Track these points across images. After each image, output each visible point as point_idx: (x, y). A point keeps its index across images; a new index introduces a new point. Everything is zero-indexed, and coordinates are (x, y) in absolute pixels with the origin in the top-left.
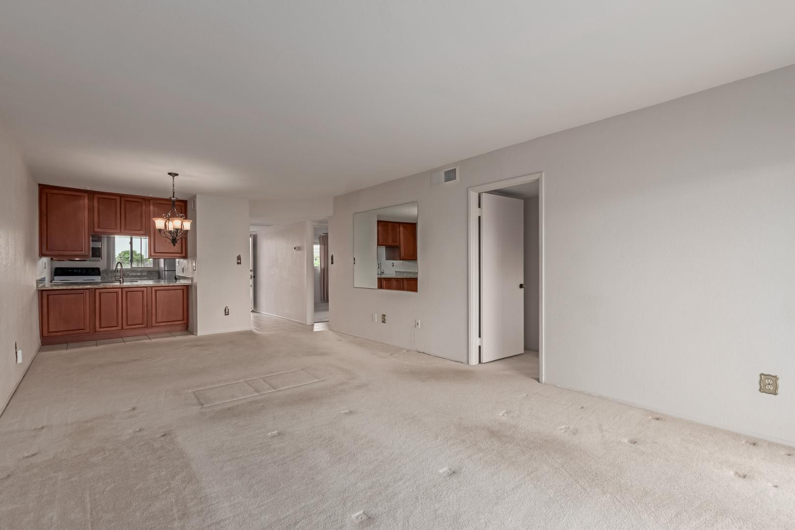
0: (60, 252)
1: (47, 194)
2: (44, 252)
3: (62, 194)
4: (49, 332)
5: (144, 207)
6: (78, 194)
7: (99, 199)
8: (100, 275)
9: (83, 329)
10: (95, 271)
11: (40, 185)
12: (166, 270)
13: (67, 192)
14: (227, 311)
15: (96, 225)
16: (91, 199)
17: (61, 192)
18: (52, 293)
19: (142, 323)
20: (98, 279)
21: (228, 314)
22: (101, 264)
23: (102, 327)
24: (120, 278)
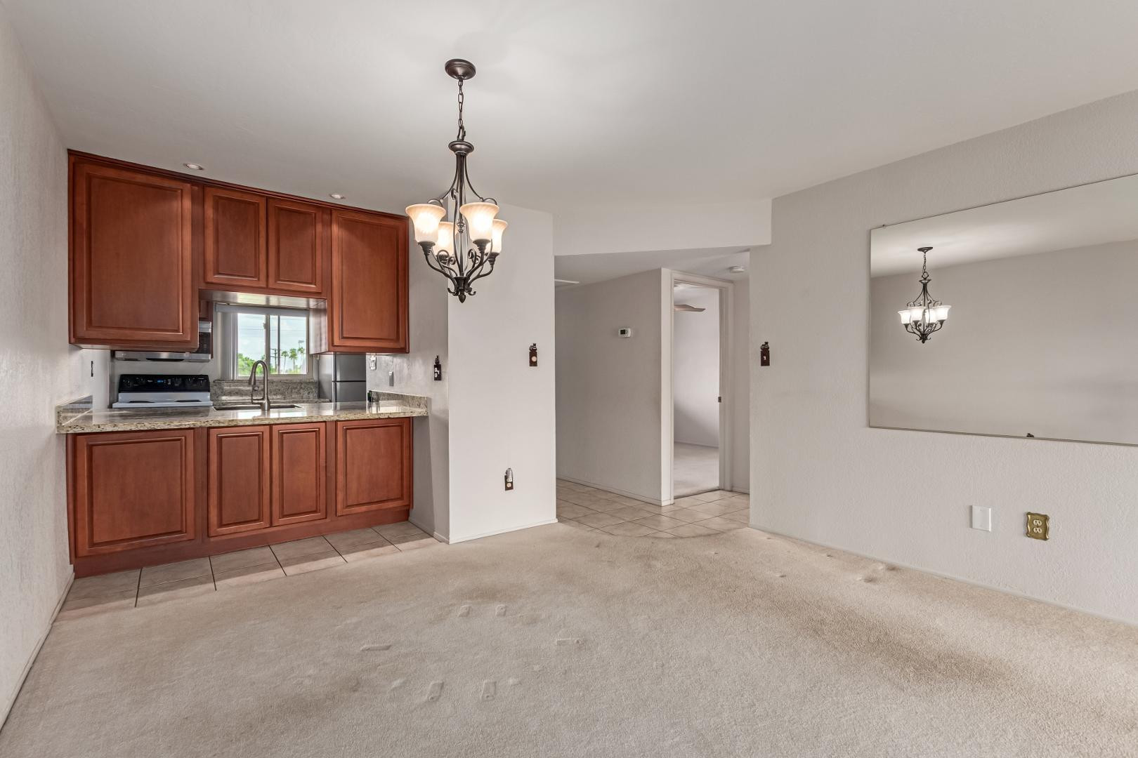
0: (122, 331)
1: (89, 178)
2: (83, 331)
3: (129, 183)
4: (92, 544)
5: (319, 228)
6: (167, 183)
7: (217, 200)
8: (209, 391)
9: (180, 532)
10: (198, 383)
11: (71, 153)
12: (338, 379)
13: (141, 178)
14: (510, 480)
15: (210, 266)
16: (198, 200)
17: (126, 175)
18: (100, 440)
19: (314, 509)
20: (204, 398)
21: (511, 488)
22: (210, 367)
23: (224, 523)
24: (263, 399)
